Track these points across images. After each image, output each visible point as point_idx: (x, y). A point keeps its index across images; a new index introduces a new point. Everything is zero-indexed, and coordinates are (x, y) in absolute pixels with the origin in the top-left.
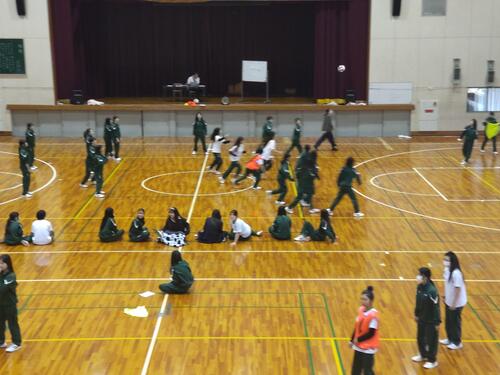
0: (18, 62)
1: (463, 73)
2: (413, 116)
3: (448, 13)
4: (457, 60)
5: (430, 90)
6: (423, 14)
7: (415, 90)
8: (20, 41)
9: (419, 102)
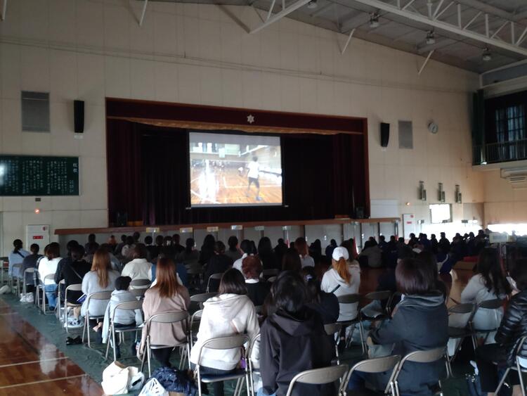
0: (71, 182)
3: (414, 146)
6: (400, 148)
8: (75, 160)
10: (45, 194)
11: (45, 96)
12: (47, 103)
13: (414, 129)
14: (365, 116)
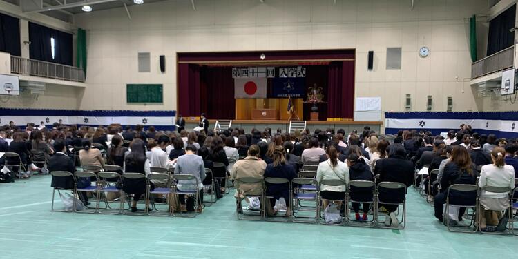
0: (159, 96)
1: (412, 100)
2: (381, 128)
3: (402, 67)
4: (408, 95)
6: (387, 68)
8: (161, 86)
10: (148, 102)
11: (148, 54)
12: (149, 58)
13: (402, 54)
14: (354, 48)
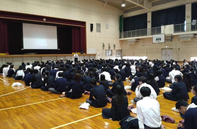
1: (105, 45)
2: (96, 57)
3: (101, 32)
4: (103, 43)
5: (99, 50)
6: (97, 32)
7: (96, 50)
9: (97, 53)
13: (101, 26)
14: (85, 21)
